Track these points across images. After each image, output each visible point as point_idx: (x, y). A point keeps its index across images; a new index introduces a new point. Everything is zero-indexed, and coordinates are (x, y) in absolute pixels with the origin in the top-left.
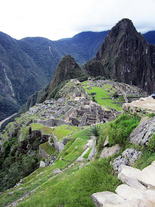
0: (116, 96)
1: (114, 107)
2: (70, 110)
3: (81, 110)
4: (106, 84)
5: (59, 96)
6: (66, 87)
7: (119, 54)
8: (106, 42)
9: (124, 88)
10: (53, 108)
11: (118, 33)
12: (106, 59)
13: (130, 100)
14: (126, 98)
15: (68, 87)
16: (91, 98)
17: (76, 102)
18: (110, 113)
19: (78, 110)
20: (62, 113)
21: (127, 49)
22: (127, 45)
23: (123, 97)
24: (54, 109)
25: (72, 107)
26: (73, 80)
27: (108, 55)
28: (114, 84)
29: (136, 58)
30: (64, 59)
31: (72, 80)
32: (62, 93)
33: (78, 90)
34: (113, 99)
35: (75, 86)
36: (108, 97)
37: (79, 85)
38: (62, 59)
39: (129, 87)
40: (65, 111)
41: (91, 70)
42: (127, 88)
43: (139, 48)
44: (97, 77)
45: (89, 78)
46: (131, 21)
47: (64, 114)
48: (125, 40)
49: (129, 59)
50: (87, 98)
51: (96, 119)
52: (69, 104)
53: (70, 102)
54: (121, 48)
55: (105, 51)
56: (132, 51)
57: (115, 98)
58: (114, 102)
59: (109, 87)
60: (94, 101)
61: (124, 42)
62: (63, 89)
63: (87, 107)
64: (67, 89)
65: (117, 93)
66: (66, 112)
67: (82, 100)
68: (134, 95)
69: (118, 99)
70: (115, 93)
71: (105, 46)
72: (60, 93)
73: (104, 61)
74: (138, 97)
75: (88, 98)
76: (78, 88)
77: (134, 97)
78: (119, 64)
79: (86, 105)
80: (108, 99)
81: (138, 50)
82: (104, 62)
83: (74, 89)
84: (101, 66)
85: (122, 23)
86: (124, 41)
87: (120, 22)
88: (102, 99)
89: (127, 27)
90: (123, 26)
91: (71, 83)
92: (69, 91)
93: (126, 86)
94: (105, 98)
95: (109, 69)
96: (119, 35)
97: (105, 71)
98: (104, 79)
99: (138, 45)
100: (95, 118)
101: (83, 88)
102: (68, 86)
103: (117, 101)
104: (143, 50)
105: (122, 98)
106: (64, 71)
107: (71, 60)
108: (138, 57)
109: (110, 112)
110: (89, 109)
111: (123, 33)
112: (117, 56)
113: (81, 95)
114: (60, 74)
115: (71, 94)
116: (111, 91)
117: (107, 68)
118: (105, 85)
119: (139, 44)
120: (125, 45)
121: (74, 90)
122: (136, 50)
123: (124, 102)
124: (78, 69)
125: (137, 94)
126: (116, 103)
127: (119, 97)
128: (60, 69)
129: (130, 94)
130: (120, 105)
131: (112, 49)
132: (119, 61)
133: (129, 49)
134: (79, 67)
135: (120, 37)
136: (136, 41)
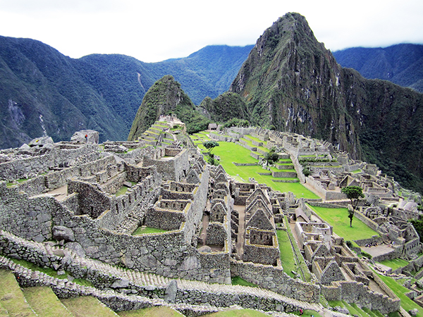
0: (273, 159)
1: (266, 181)
4: (248, 134)
6: (148, 135)
7: (279, 82)
8: (253, 58)
9: (292, 141)
11: (278, 41)
12: (252, 93)
13: (307, 167)
14: (297, 162)
15: (151, 135)
18: (251, 190)
21: (297, 74)
22: (296, 64)
23: (289, 160)
26: (165, 118)
27: (257, 86)
28: (267, 134)
29: (315, 92)
30: (156, 84)
31: (162, 119)
33: (175, 139)
35: (168, 131)
36: (254, 162)
37: (178, 129)
38: (154, 84)
39: (305, 139)
41: (218, 112)
42: (298, 140)
43: (321, 72)
44: (228, 123)
45: (211, 126)
46: (303, 17)
48: (292, 54)
49: (301, 94)
51: (190, 197)
54: (285, 71)
55: (251, 78)
56: (307, 77)
57: (271, 163)
58: (269, 172)
59: (255, 140)
60: (213, 163)
61: (290, 59)
64: (149, 139)
65: (274, 151)
68: (317, 156)
69: (277, 165)
70: (269, 152)
71: (251, 67)
73: (247, 98)
74: (328, 160)
76: (174, 136)
77: (319, 161)
78: (281, 103)
80: (251, 165)
81: (319, 77)
82: (249, 100)
83: (165, 137)
84: (240, 104)
85: (286, 21)
86: (289, 56)
87: (281, 20)
88: (237, 164)
89: (295, 29)
90: (289, 27)
91: (161, 124)
92: (153, 143)
93: (296, 137)
94: (244, 163)
95: (260, 112)
96: (279, 45)
97: (250, 115)
98: (245, 125)
99: (319, 67)
100: (189, 193)
101: (191, 140)
102: (152, 132)
103: (274, 170)
104: (329, 76)
105: (287, 162)
107: (172, 87)
108: (320, 91)
109: (253, 186)
111: (289, 41)
112: (277, 86)
114: (146, 117)
116: (259, 148)
117: (255, 110)
118: (248, 136)
119: (322, 64)
120: (293, 64)
121: (164, 139)
122: (315, 76)
123: (292, 171)
124: (189, 107)
125: (326, 153)
126: (271, 174)
127: (280, 160)
128: (148, 106)
129: (308, 153)
130: (283, 179)
131: (266, 72)
132: (280, 97)
133: (301, 73)
134: (190, 104)
135: (282, 49)
136: (316, 57)
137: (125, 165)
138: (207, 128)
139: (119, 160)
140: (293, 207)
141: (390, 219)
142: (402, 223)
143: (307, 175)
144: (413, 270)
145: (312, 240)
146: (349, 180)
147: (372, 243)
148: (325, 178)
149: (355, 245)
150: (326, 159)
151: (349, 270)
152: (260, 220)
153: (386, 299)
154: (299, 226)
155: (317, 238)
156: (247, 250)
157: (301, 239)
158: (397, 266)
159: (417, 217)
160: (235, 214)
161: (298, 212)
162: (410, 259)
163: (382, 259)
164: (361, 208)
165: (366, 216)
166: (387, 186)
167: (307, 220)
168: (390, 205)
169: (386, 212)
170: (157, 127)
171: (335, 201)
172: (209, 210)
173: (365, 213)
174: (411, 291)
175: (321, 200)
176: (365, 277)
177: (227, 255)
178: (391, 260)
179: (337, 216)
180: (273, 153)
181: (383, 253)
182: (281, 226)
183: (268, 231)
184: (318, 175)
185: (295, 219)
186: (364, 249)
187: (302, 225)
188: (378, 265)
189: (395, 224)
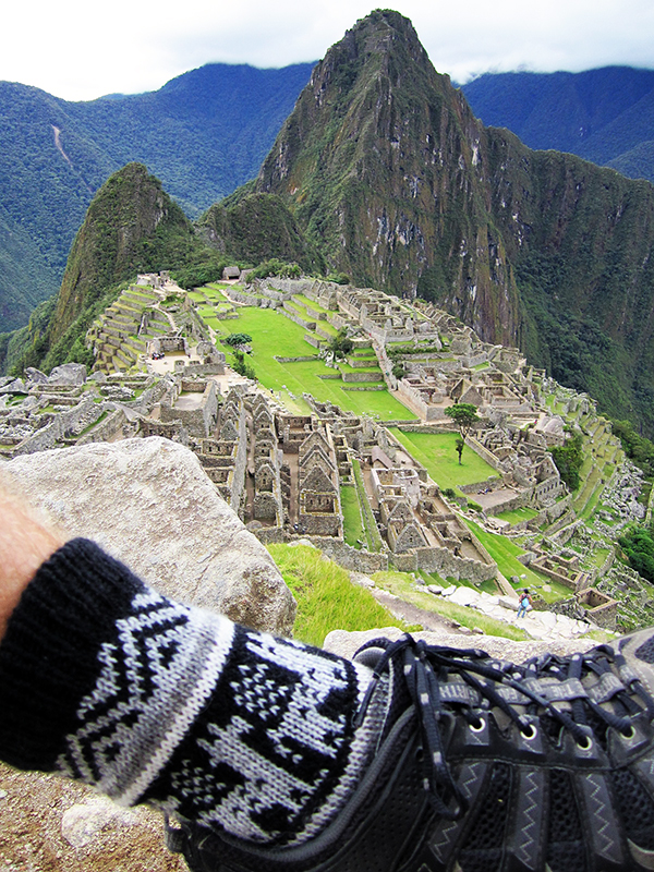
0: (343, 348)
1: (332, 395)
2: (104, 423)
3: (163, 418)
4: (300, 293)
5: (88, 354)
6: (119, 313)
7: (359, 167)
8: (305, 110)
9: (376, 313)
10: (18, 417)
11: (355, 75)
12: (307, 184)
13: (399, 363)
14: (384, 354)
15: (126, 312)
16: (231, 359)
17: (140, 383)
18: (307, 426)
19: (147, 419)
20: (59, 442)
21: (395, 145)
22: (392, 126)
23: (370, 350)
24: (20, 422)
25: (118, 406)
26: (149, 278)
27: (314, 170)
28: (333, 296)
29: (431, 183)
30: (112, 181)
31: (144, 280)
32: (98, 341)
33: (172, 323)
34: (328, 359)
35: (156, 306)
36: (310, 353)
37: (176, 302)
38: (107, 182)
39: (398, 309)
40: (78, 427)
41: (239, 235)
42: (387, 312)
43: (443, 142)
44: (262, 267)
45: (228, 271)
46: (407, 21)
47: (72, 444)
48: (384, 104)
49: (403, 189)
50: (208, 360)
51: (231, 463)
52: (106, 393)
53: (111, 385)
54: (370, 141)
55: (303, 152)
56: (414, 152)
57: (340, 357)
58: (334, 372)
59: (313, 306)
60: (242, 371)
61: (381, 114)
62: (106, 322)
63: (194, 401)
64: (122, 320)
65: (345, 335)
66: (85, 431)
67: (187, 369)
68: (418, 342)
69: (351, 360)
70: (336, 335)
71: (301, 128)
72: (92, 338)
73: (297, 196)
74: (434, 350)
75: (216, 360)
76: (170, 316)
77: (419, 351)
78: (362, 209)
79: (192, 396)
80: (307, 359)
81: (437, 151)
82: (299, 199)
83: (153, 319)
84: (281, 217)
85: (372, 29)
86: (379, 107)
87: (361, 25)
88: (281, 360)
89: (390, 47)
90: (375, 45)
91: (142, 290)
92: (131, 329)
93: (385, 301)
94: (293, 356)
95: (321, 228)
96: (359, 82)
97: (302, 238)
98: (294, 275)
99: (437, 129)
100: (227, 457)
101: (197, 316)
102: (126, 307)
103: (345, 370)
104: (458, 148)
105: (367, 355)
106: (117, 239)
107: (145, 188)
108: (440, 180)
109: (309, 420)
110: (199, 412)
111: (377, 75)
112: (354, 173)
113: (183, 346)
114: (98, 253)
115: (139, 345)
116: (320, 325)
117: (312, 225)
118: (299, 298)
119: (444, 123)
120: (387, 123)
121: (152, 322)
122: (430, 150)
123: (375, 370)
124: (182, 230)
125: (432, 337)
126: (340, 377)
127: (356, 353)
128: (99, 230)
129: (402, 339)
130: (361, 386)
131: (332, 142)
132: (361, 196)
133: (402, 144)
134: (183, 222)
135: (364, 93)
136: (432, 109)
137: (141, 422)
138: (221, 277)
139: (131, 415)
140: (370, 444)
141: (522, 448)
142: (539, 454)
143: (399, 378)
144: (545, 523)
145: (393, 496)
146: (464, 386)
147: (488, 488)
148: (428, 382)
149: (459, 493)
150: (432, 347)
151: (438, 532)
152: (318, 480)
153: (478, 565)
154: (375, 475)
155: (398, 492)
156: (303, 521)
157: (376, 495)
158: (520, 519)
159: (562, 443)
160: (285, 469)
161: (376, 452)
162: (542, 507)
163: (499, 511)
164: (480, 431)
165: (485, 446)
166: (525, 391)
167: (388, 463)
168: (523, 425)
169: (516, 437)
170: (135, 297)
171: (440, 422)
172: (252, 471)
173: (483, 441)
174: (528, 552)
175: (419, 422)
176: (456, 540)
177: (280, 530)
178: (514, 511)
179: (442, 447)
180: (342, 339)
181: (501, 502)
182: (348, 480)
183: (328, 493)
184: (417, 377)
185: (371, 464)
186: (472, 499)
187: (379, 472)
188: (492, 519)
189: (528, 455)
